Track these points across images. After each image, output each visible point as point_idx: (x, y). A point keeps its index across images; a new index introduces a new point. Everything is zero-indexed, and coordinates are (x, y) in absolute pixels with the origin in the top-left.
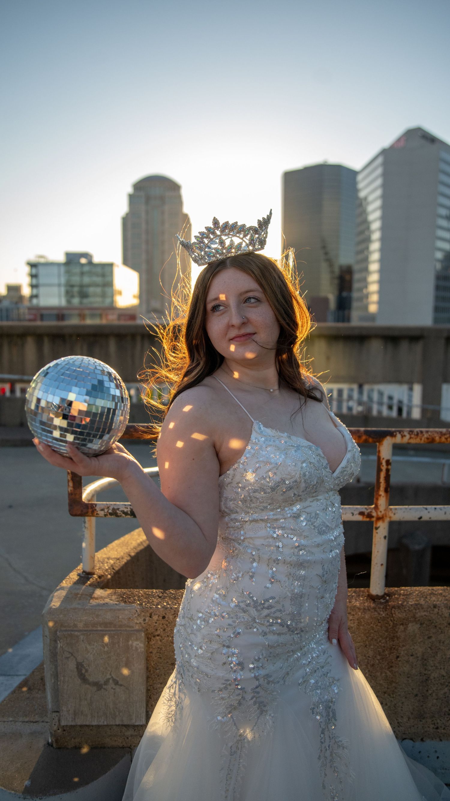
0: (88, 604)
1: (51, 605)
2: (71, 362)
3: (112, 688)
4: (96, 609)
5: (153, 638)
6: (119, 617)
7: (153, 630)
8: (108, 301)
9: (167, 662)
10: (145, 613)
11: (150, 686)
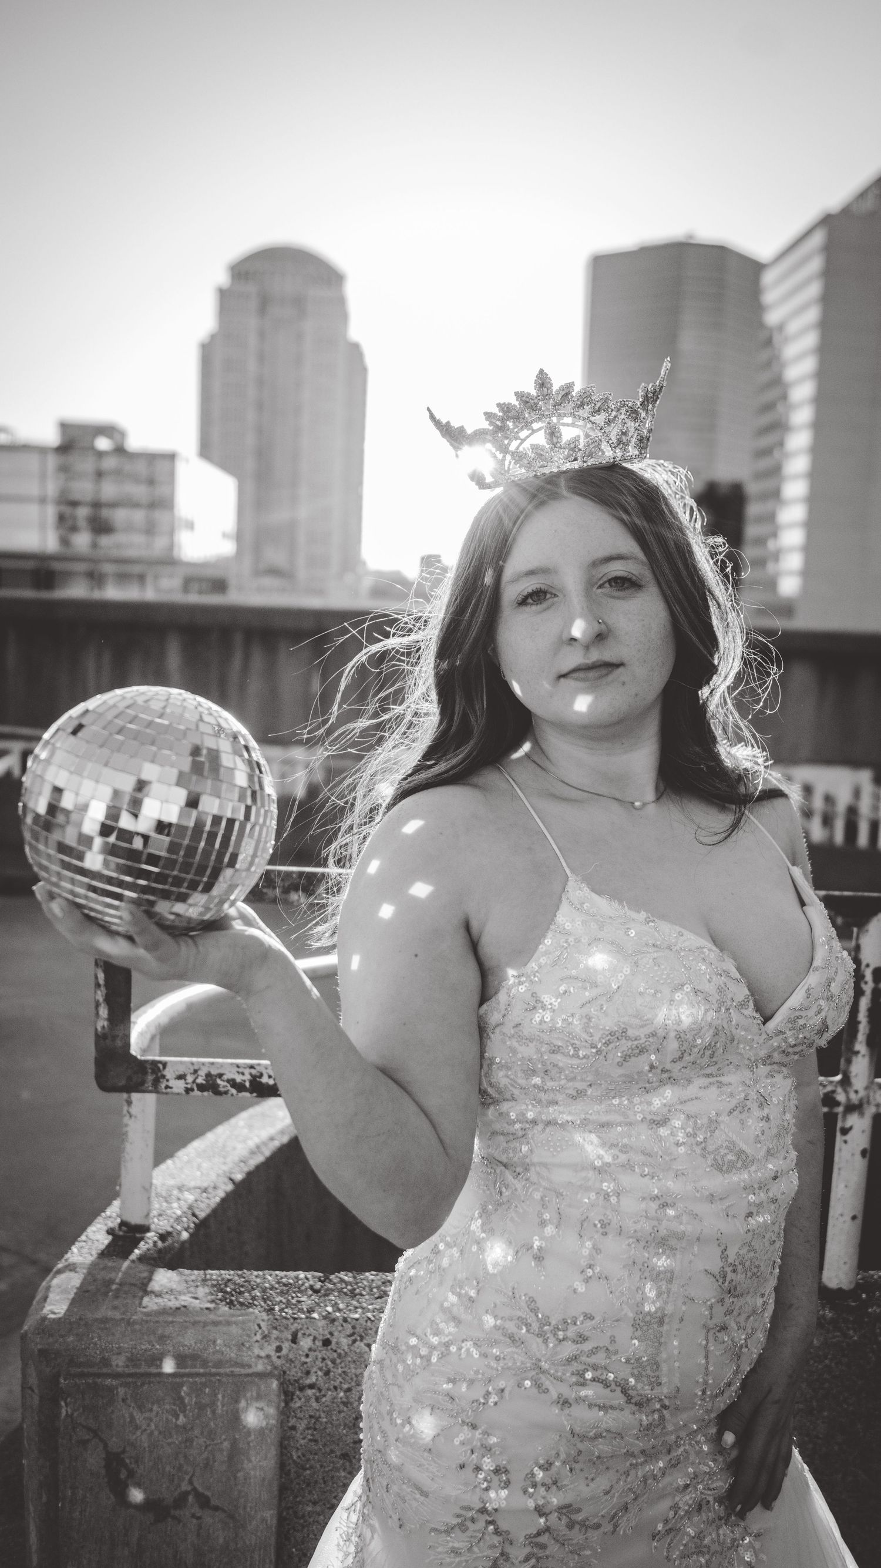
0: (138, 1309)
1: (45, 1311)
2: (140, 700)
3: (193, 1516)
4: (157, 1322)
5: (298, 1393)
6: (215, 1342)
7: (299, 1374)
8: (160, 544)
9: (332, 1451)
10: (281, 1331)
11: (288, 1508)
